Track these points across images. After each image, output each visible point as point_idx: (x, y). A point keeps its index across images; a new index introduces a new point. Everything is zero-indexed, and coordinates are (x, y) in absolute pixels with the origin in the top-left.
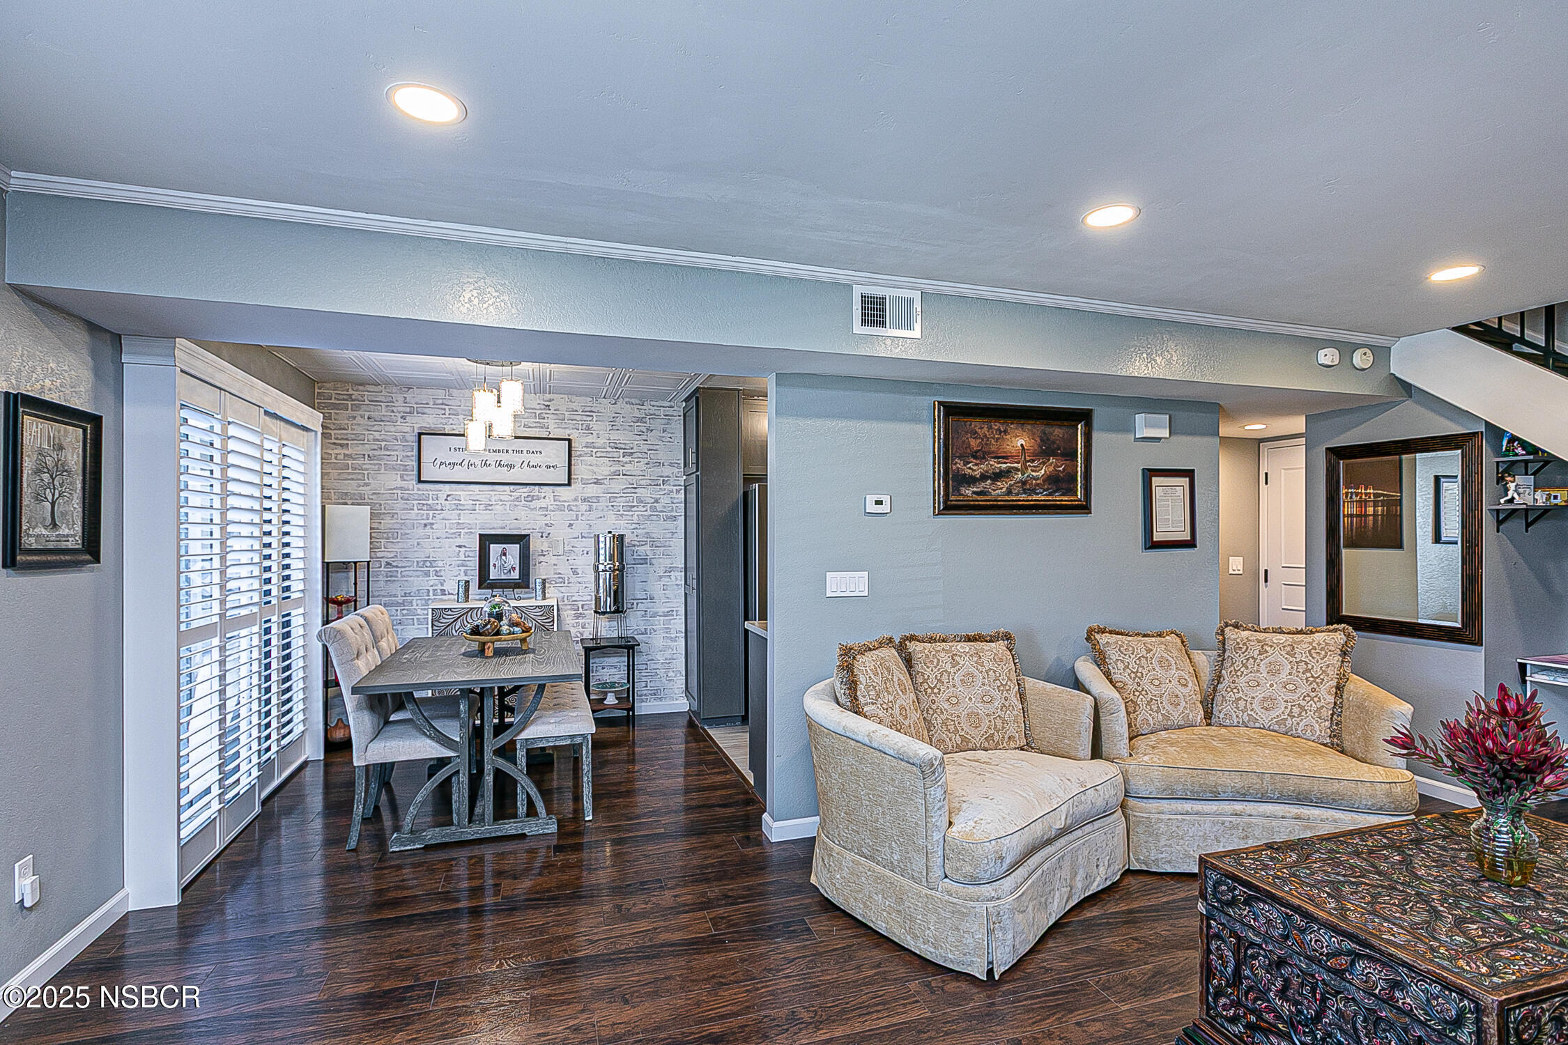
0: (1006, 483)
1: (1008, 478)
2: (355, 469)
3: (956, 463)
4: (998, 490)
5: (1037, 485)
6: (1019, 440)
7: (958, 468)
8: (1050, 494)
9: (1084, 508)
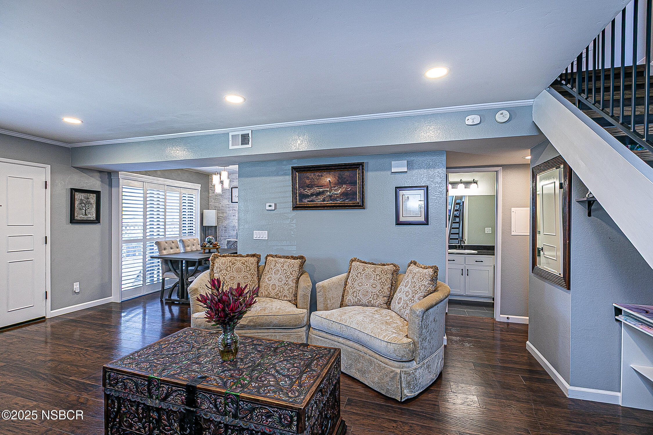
0: (322, 196)
1: (323, 194)
2: (218, 199)
3: (300, 190)
4: (319, 200)
5: (337, 197)
6: (328, 179)
7: (301, 192)
8: (344, 200)
9: (361, 206)
